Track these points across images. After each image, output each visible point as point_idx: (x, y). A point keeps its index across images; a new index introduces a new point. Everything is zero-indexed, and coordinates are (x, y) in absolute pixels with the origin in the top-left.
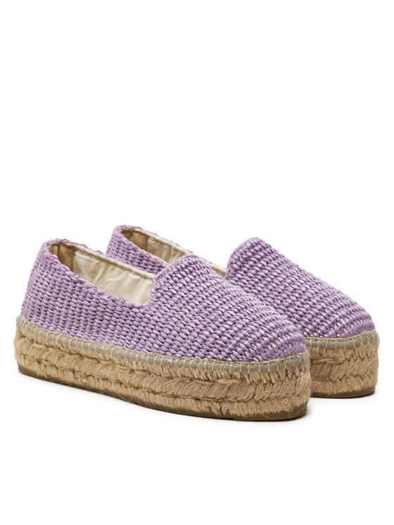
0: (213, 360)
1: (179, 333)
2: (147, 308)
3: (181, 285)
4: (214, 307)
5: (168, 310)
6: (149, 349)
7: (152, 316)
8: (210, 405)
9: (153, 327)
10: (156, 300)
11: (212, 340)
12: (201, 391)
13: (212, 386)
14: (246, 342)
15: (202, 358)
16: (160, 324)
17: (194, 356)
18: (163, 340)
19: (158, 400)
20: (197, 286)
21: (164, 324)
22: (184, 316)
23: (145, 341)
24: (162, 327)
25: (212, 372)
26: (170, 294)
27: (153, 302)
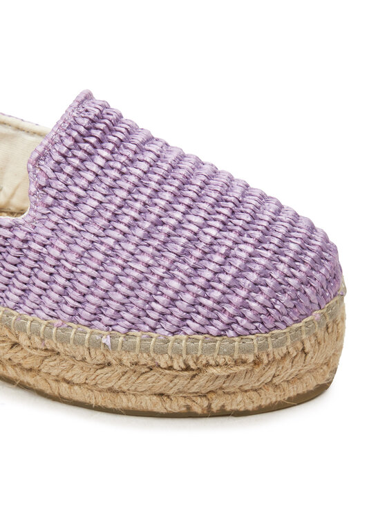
0: (197, 336)
1: (113, 284)
2: (30, 229)
3: (90, 177)
4: (173, 222)
5: (76, 233)
6: (52, 313)
7: (44, 246)
8: (189, 402)
9: (52, 270)
10: (46, 211)
11: (188, 297)
12: (171, 385)
13: (194, 376)
14: (261, 298)
15: (173, 333)
16: (69, 266)
17: (154, 329)
18: (81, 299)
19: (78, 394)
20: (122, 173)
21: (76, 265)
22: (117, 247)
23: (40, 296)
24: (72, 272)
25: (197, 359)
26: (74, 198)
27: (38, 216)
